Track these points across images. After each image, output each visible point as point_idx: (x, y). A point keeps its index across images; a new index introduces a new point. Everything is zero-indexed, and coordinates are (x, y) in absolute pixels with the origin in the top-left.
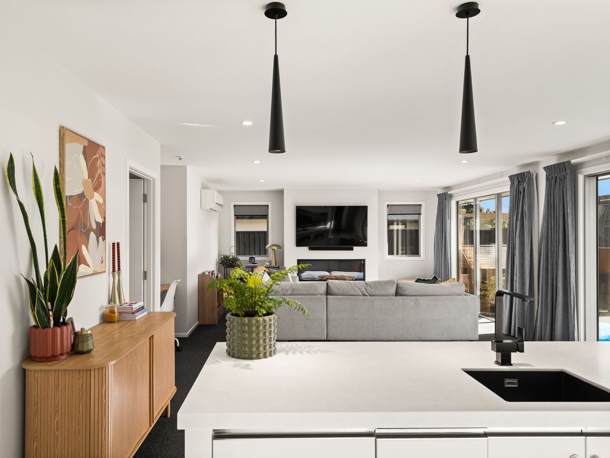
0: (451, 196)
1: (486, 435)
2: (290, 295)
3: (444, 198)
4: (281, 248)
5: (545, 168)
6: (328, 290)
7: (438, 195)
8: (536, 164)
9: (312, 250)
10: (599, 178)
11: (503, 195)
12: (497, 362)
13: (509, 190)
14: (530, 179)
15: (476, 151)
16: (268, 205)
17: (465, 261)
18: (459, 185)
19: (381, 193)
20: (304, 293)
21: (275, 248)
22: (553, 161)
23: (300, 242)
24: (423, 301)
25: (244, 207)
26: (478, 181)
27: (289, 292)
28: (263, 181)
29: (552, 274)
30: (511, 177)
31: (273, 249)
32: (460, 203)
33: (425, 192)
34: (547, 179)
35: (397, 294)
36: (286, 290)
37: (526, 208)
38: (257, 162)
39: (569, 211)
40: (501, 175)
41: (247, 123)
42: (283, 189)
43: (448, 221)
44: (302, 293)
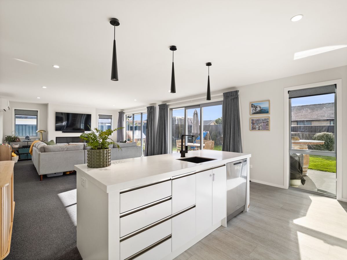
0: (124, 113)
1: (195, 173)
2: (66, 151)
3: (121, 114)
4: (46, 132)
5: (159, 105)
6: (85, 148)
7: (119, 112)
8: (155, 104)
9: (64, 132)
10: (173, 110)
11: (143, 113)
12: (181, 157)
13: (147, 111)
14: (154, 108)
15: (175, 92)
16: (37, 111)
17: (129, 136)
18: (127, 109)
19: (97, 110)
20: (73, 150)
21: (43, 132)
22: (161, 104)
23: (57, 129)
24: (123, 149)
25: (22, 111)
26: (135, 108)
27: (65, 150)
28: (39, 98)
29: (161, 138)
30: (148, 107)
31: (41, 132)
32: (127, 115)
33: (114, 111)
34: (159, 108)
35: (114, 147)
36: (64, 149)
37: (152, 118)
38: (44, 87)
39: (166, 119)
40: (144, 106)
41: (56, 67)
42: (48, 104)
43: (123, 122)
44: (72, 149)
